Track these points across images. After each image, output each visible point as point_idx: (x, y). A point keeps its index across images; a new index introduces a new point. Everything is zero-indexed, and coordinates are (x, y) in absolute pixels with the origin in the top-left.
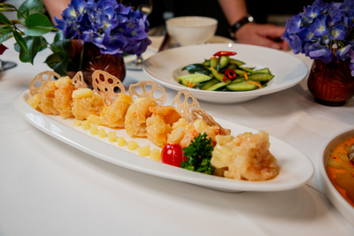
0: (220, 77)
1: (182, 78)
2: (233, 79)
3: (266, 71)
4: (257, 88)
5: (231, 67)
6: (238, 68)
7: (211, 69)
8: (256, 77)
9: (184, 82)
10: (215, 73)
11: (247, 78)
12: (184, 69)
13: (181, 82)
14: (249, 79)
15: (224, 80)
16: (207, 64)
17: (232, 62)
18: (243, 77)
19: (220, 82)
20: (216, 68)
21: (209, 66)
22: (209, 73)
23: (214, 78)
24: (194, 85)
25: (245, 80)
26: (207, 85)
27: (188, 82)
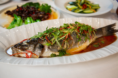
0: (81, 7)
1: (67, 7)
2: (85, 8)
3: (97, 5)
4: (94, 12)
5: (85, 4)
7: (78, 4)
8: (94, 8)
10: (79, 6)
12: (69, 3)
13: (67, 9)
15: (82, 9)
16: (77, 2)
17: (86, 1)
20: (80, 4)
22: (77, 6)
23: (79, 8)
25: (90, 9)
26: (76, 10)
27: (70, 9)
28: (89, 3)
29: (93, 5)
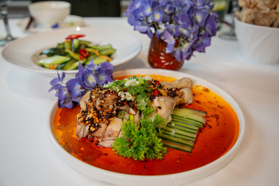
0: (77, 56)
1: (41, 62)
2: (87, 57)
3: (109, 47)
5: (82, 47)
6: (87, 47)
7: (67, 51)
9: (46, 66)
11: (98, 54)
12: (41, 54)
13: (43, 66)
14: (101, 55)
15: (81, 59)
16: (61, 47)
17: (82, 43)
18: (94, 54)
19: (77, 61)
20: (71, 50)
21: (64, 48)
22: (66, 54)
23: (72, 59)
24: (55, 66)
25: (97, 56)
26: (68, 65)
27: (50, 65)
28: (90, 45)
29: (98, 48)
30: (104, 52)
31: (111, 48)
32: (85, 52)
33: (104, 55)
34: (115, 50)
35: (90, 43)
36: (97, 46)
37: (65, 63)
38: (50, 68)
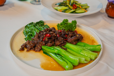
0: (71, 8)
1: (56, 8)
2: (76, 8)
3: (86, 5)
4: (85, 12)
5: (74, 4)
6: (76, 4)
7: (68, 4)
9: (58, 10)
10: (70, 6)
11: (81, 8)
12: (56, 4)
14: (82, 8)
15: (73, 9)
16: (65, 2)
17: (74, 1)
18: (79, 7)
19: (71, 10)
20: (69, 4)
22: (67, 6)
24: (62, 11)
26: (67, 11)
27: (60, 9)
30: (84, 7)
31: (87, 5)
32: (75, 6)
33: (84, 9)
34: (89, 7)
35: (78, 2)
36: (80, 4)
37: (66, 10)
38: (60, 11)
